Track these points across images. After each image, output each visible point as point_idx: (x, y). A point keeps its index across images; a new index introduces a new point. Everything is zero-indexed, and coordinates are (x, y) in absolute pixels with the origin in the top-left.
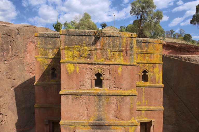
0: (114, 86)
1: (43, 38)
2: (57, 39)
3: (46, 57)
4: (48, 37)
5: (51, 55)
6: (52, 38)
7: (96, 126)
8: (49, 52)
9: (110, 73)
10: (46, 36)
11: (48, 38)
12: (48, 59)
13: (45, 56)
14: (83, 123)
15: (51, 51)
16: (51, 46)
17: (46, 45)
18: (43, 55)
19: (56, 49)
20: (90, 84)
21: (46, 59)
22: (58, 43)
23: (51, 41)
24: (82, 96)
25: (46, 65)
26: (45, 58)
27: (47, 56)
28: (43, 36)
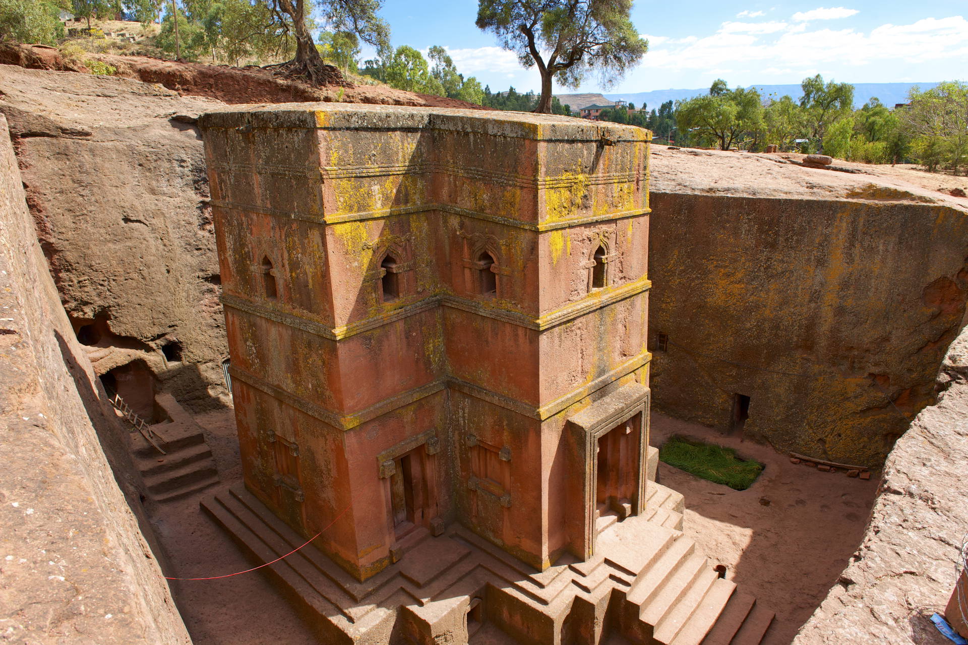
0: (621, 275)
1: (348, 133)
2: (393, 136)
3: (363, 214)
4: (366, 129)
5: (379, 205)
6: (377, 134)
7: (598, 392)
8: (369, 195)
9: (616, 243)
10: (357, 125)
11: (363, 134)
12: (370, 223)
13: (359, 210)
14: (580, 393)
15: (376, 188)
16: (374, 169)
17: (360, 162)
18: (351, 208)
19: (391, 177)
20: (585, 282)
21: (364, 224)
22: (397, 153)
23: (375, 147)
24: (576, 322)
25: (366, 247)
26: (361, 221)
27: (365, 210)
28: (347, 125)
